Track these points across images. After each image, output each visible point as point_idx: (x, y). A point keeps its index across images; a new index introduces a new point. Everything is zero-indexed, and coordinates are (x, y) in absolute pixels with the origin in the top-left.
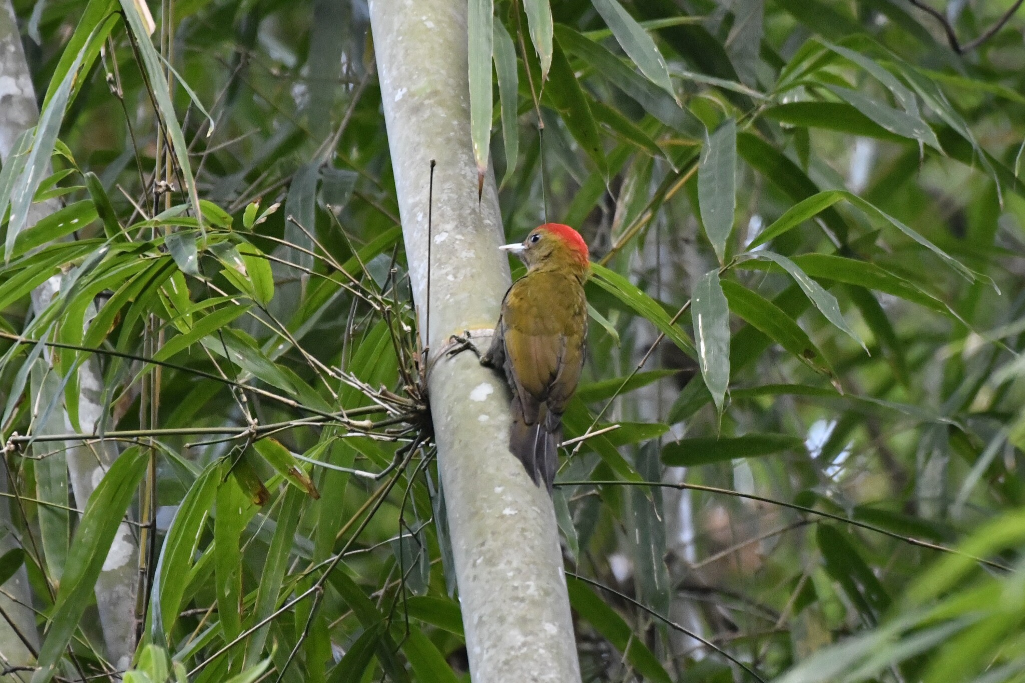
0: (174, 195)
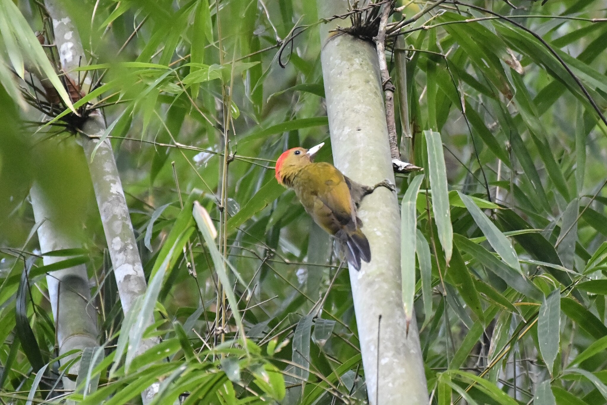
0: (226, 335)
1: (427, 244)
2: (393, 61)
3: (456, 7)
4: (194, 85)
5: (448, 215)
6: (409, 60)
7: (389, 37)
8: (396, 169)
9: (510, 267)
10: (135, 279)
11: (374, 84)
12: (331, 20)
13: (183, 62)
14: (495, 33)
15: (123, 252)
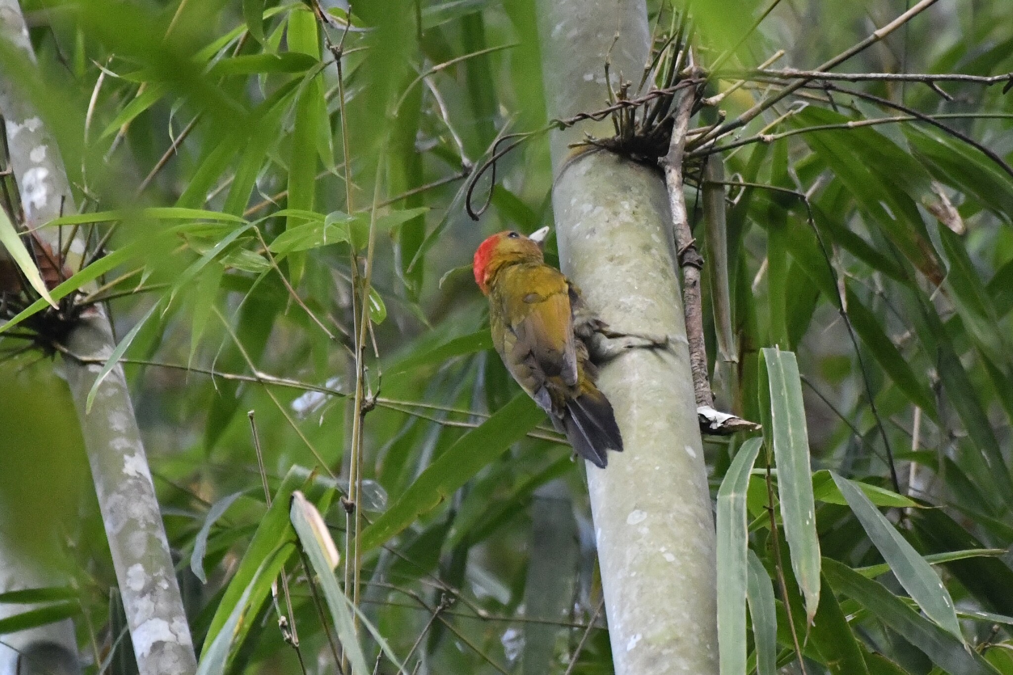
1: (768, 579)
2: (701, 206)
3: (828, 95)
4: (296, 255)
5: (811, 521)
6: (732, 204)
7: (691, 157)
8: (705, 425)
9: (938, 628)
10: (174, 650)
11: (661, 252)
12: (572, 123)
13: (272, 208)
14: (908, 151)
15: (148, 596)
